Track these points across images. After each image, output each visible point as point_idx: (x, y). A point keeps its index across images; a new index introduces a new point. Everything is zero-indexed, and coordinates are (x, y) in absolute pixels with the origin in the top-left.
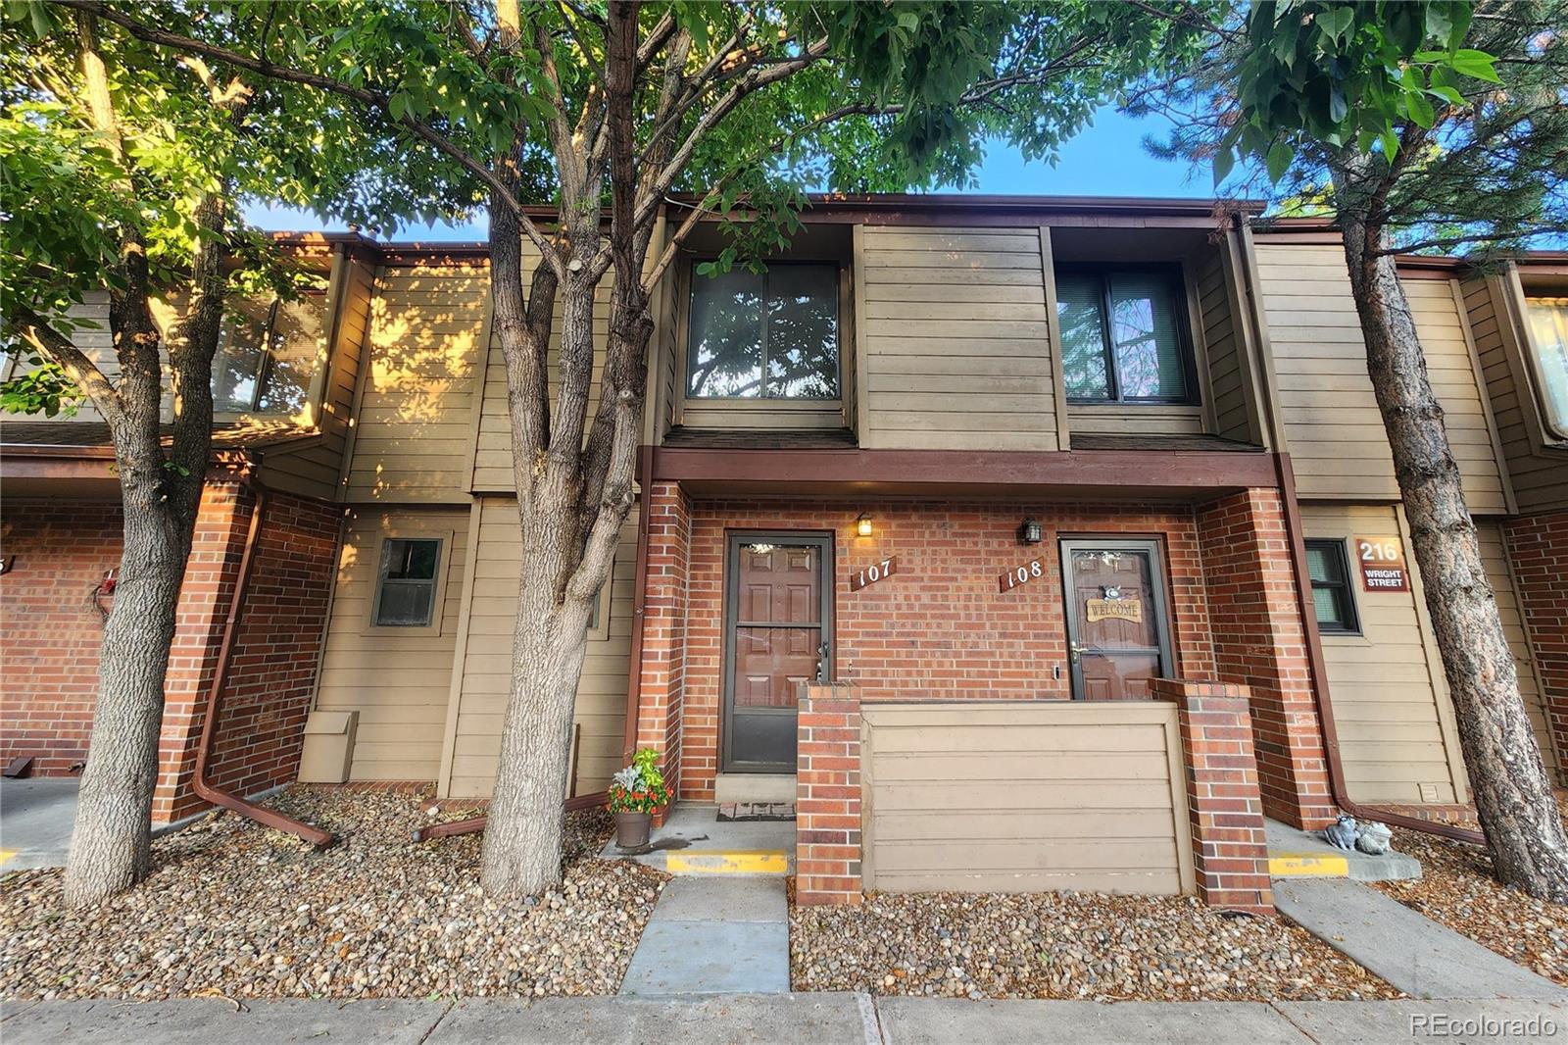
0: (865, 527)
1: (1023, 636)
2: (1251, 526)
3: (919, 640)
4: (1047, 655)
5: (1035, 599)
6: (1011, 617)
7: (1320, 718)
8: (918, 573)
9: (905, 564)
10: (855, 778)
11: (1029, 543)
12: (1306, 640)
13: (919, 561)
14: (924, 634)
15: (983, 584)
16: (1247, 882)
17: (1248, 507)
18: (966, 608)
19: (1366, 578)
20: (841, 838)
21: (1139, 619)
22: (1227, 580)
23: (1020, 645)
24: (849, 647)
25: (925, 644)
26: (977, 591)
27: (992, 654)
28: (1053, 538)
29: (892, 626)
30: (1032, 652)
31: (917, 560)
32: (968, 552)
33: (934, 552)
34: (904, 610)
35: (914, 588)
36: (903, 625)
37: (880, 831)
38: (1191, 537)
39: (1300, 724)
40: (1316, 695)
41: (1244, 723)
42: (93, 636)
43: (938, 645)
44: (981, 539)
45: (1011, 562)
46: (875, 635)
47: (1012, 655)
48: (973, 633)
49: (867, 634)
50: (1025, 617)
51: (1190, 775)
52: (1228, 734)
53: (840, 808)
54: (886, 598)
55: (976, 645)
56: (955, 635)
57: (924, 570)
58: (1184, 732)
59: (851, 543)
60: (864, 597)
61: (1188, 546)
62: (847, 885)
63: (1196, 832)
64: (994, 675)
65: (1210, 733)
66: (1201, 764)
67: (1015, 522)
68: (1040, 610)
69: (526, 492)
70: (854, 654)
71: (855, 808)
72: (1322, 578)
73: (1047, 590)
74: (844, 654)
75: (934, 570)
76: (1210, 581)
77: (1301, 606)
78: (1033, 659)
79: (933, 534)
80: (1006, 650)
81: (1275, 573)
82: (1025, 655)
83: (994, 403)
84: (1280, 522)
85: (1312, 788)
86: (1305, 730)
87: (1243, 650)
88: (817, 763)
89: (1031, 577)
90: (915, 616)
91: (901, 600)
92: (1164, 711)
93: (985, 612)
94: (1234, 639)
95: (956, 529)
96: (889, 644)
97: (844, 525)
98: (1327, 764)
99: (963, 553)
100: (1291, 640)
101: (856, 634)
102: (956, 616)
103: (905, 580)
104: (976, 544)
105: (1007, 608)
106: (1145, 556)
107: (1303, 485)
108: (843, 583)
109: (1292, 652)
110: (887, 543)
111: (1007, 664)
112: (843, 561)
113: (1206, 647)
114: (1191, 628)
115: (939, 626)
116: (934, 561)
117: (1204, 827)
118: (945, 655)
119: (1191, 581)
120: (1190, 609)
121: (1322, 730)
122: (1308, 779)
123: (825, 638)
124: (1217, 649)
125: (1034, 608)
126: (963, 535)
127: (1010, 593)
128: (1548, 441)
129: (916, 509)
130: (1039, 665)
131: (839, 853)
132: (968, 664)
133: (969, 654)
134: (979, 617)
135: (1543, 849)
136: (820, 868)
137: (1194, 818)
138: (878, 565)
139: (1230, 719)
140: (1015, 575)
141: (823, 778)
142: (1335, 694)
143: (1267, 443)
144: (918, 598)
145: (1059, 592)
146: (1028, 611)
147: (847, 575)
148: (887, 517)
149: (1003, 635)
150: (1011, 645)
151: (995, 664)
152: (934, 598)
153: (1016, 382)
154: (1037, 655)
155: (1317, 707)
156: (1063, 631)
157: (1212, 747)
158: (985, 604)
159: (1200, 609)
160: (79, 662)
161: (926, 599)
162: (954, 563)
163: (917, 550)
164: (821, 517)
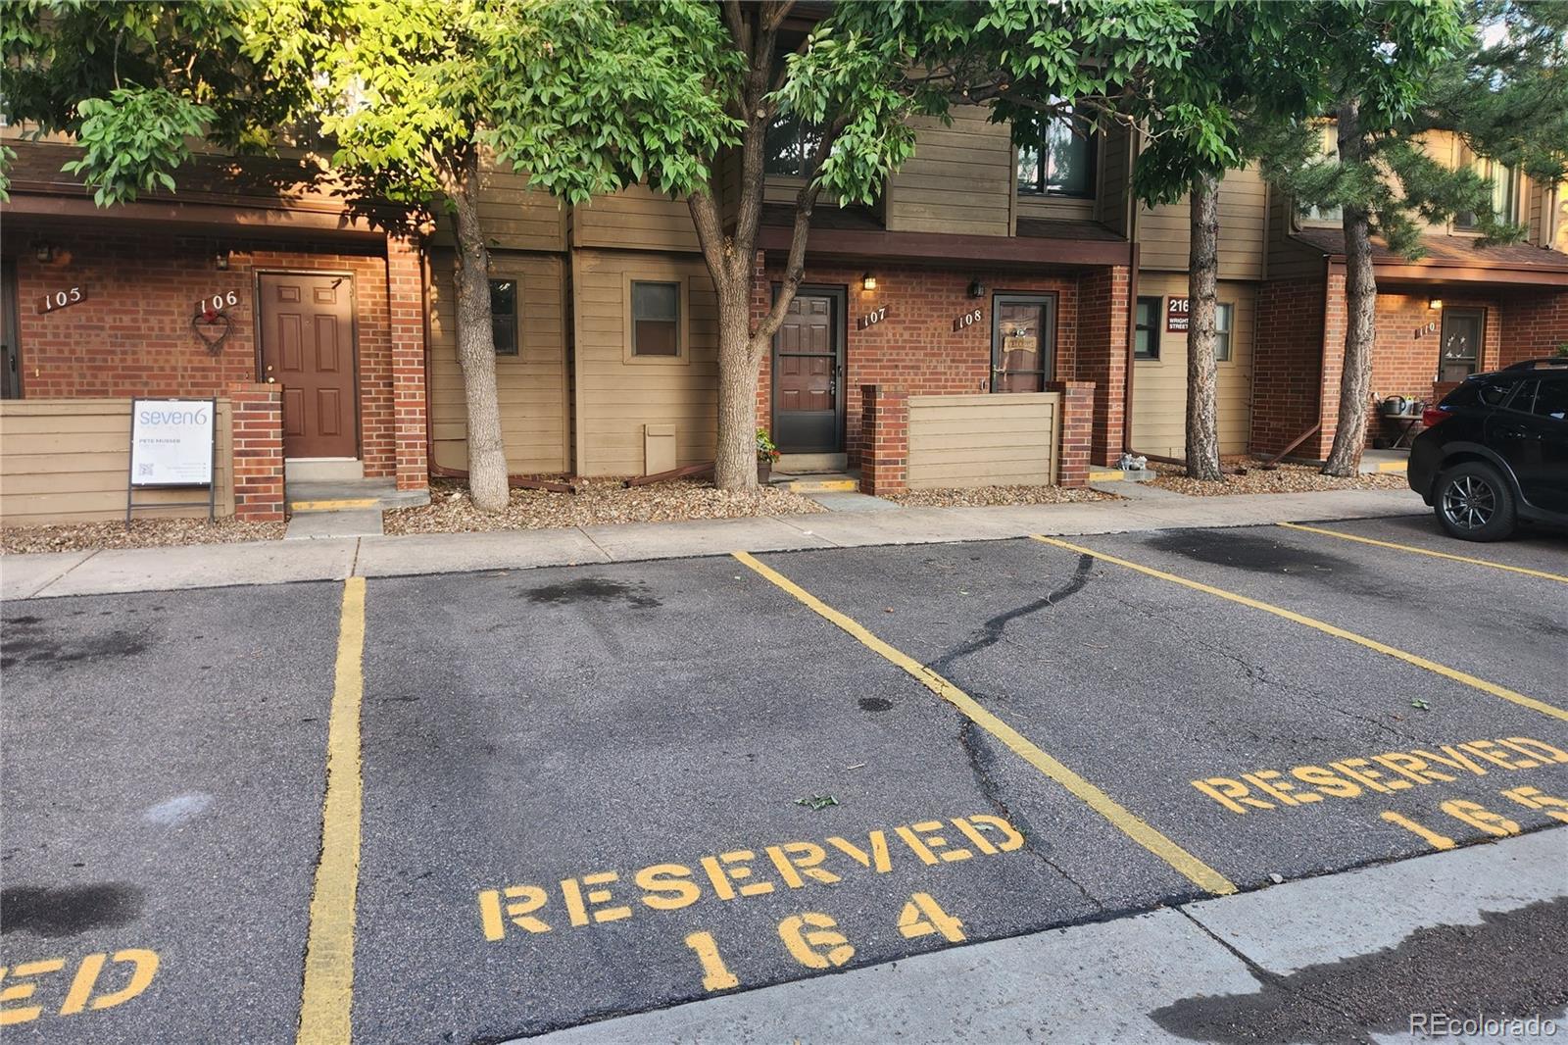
0: (871, 284)
1: (965, 361)
2: (1111, 291)
3: (900, 364)
4: (978, 374)
5: (974, 336)
6: (959, 349)
7: (1125, 406)
8: (902, 317)
9: (894, 311)
10: (904, 433)
11: (975, 296)
12: (1127, 362)
13: (903, 309)
14: (903, 360)
15: (945, 325)
16: (1079, 476)
17: (1111, 278)
18: (932, 342)
19: (1169, 323)
20: (896, 462)
21: (1034, 350)
22: (1091, 324)
23: (962, 367)
24: (856, 369)
25: (904, 367)
26: (939, 331)
27: (945, 373)
28: (990, 293)
29: (884, 355)
30: (970, 372)
31: (902, 308)
32: (937, 303)
33: (914, 302)
34: (892, 344)
35: (899, 328)
36: (891, 354)
37: (912, 461)
38: (1073, 294)
39: (1115, 408)
40: (1126, 394)
41: (1090, 401)
42: (200, 361)
43: (912, 367)
44: (944, 294)
45: (962, 310)
46: (873, 361)
47: (957, 374)
48: (934, 359)
49: (868, 360)
50: (968, 349)
51: (1062, 427)
52: (1082, 407)
53: (896, 448)
54: (881, 335)
55: (935, 367)
56: (923, 361)
57: (906, 315)
58: (1062, 407)
59: (859, 294)
60: (866, 334)
61: (1071, 300)
62: (900, 484)
63: (1061, 455)
64: (945, 387)
65: (1074, 407)
66: (1068, 421)
67: (968, 282)
68: (977, 344)
69: (719, 266)
70: (859, 374)
71: (904, 447)
72: (1144, 323)
73: (982, 330)
74: (852, 374)
75: (913, 315)
76: (1080, 325)
77: (1128, 342)
78: (970, 377)
79: (913, 289)
80: (954, 371)
81: (1118, 320)
82: (965, 374)
83: (971, 199)
84: (1127, 288)
85: (1115, 444)
86: (1117, 413)
87: (1093, 369)
88: (886, 426)
89: (974, 321)
90: (899, 348)
91: (890, 335)
92: (1052, 397)
93: (943, 345)
94: (1088, 362)
95: (929, 286)
96: (881, 367)
97: (855, 281)
98: (1124, 431)
99: (932, 303)
100: (1119, 362)
101: (861, 360)
102: (925, 348)
103: (893, 322)
104: (941, 297)
105: (957, 343)
106: (1044, 307)
107: (1144, 261)
108: (853, 324)
109: (1119, 368)
110: (883, 295)
111: (954, 380)
112: (853, 308)
113: (1071, 368)
114: (1064, 356)
115: (914, 355)
116: (913, 309)
117: (1064, 452)
118: (916, 374)
119: (1069, 325)
120: (1066, 343)
121: (1125, 413)
122: (1114, 439)
123: (839, 363)
124: (1078, 369)
125: (974, 342)
126: (933, 290)
127: (960, 332)
128: (1291, 232)
129: (903, 270)
130: (973, 380)
131: (896, 470)
132: (929, 380)
133: (931, 374)
134: (939, 348)
135: (1207, 458)
136: (886, 477)
137: (1060, 448)
138: (877, 311)
139: (1084, 399)
140: (964, 320)
141: (888, 433)
142: (1136, 396)
143: (1129, 236)
144: (901, 335)
145: (989, 332)
146: (969, 344)
147: (855, 318)
148: (884, 276)
149: (953, 361)
150: (957, 367)
151: (946, 380)
152: (912, 335)
153: (987, 185)
154: (972, 374)
155: (1125, 400)
156: (989, 358)
157: (1074, 413)
158: (943, 340)
159: (1072, 343)
160: (193, 384)
161: (906, 336)
162: (925, 310)
163: (903, 301)
164: (838, 274)
